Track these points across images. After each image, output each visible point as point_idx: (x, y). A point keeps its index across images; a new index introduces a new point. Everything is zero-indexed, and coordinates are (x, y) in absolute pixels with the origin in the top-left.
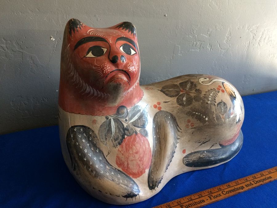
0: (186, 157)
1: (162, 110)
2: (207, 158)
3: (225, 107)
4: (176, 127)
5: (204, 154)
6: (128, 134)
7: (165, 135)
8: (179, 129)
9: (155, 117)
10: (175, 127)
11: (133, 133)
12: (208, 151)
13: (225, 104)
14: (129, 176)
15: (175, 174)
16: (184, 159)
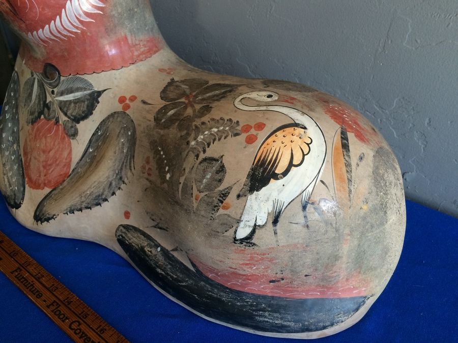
0: (127, 227)
1: (127, 112)
2: (152, 263)
3: (218, 177)
4: (130, 159)
5: (154, 252)
6: (47, 115)
7: (102, 156)
8: (132, 165)
9: (108, 118)
10: (129, 157)
11: (54, 118)
12: (165, 252)
13: (222, 169)
14: (25, 176)
15: (98, 239)
16: (121, 228)
